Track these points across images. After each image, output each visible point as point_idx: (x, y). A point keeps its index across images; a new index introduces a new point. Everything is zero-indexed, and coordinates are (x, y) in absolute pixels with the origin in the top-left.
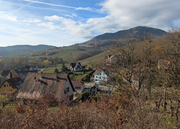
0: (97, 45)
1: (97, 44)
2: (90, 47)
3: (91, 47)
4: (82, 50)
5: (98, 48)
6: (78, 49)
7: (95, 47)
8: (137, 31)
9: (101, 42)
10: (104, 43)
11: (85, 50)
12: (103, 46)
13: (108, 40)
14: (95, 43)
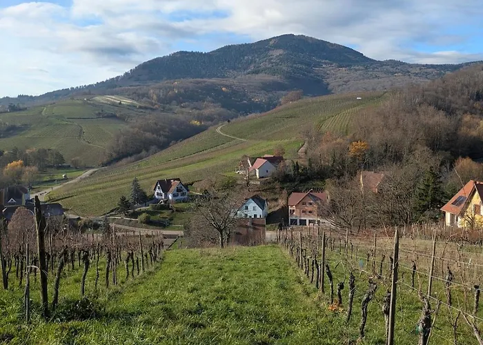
0: (159, 100)
1: (158, 96)
2: (135, 107)
3: (140, 107)
4: (113, 116)
5: (164, 108)
6: (99, 114)
7: (152, 104)
8: (280, 52)
9: (172, 89)
10: (182, 91)
11: (122, 119)
12: (179, 103)
13: (191, 80)
14: (152, 91)
